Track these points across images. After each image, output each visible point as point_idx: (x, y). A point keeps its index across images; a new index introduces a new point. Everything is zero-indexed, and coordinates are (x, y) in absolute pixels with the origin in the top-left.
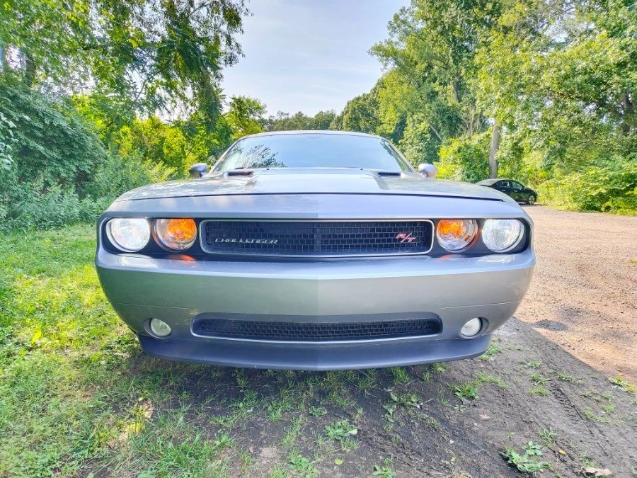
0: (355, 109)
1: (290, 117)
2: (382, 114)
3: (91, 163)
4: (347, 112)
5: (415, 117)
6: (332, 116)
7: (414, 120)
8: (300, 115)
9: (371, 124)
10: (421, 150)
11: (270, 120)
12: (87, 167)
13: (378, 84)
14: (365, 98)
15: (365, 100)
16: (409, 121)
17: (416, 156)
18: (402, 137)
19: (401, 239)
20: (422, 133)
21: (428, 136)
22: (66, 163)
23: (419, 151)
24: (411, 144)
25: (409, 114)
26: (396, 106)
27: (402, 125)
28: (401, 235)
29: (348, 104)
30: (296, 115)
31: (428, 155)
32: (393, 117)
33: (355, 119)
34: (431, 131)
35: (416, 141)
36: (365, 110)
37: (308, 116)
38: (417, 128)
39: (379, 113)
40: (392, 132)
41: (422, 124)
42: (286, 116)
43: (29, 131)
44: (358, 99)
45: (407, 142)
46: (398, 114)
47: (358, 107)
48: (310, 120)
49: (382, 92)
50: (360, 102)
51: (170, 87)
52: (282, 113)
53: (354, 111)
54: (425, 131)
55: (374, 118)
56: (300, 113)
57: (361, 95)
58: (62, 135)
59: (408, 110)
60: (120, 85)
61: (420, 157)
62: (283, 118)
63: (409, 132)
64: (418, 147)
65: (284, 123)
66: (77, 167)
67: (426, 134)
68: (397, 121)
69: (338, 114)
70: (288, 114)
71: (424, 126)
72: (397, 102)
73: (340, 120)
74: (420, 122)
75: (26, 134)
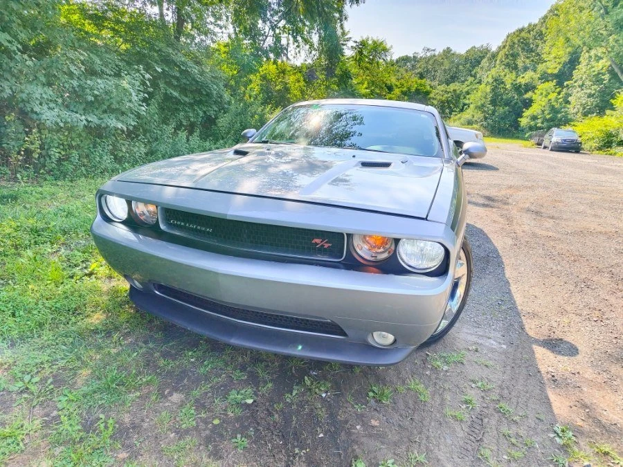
0: (514, 43)
1: (437, 53)
2: (547, 49)
3: (216, 109)
4: (504, 47)
5: (593, 52)
6: (487, 51)
7: (590, 57)
8: (448, 50)
9: (533, 61)
10: (594, 94)
11: (414, 56)
12: (212, 112)
13: (551, 11)
14: (531, 29)
15: (529, 32)
16: (584, 59)
17: (584, 102)
18: (570, 77)
19: (317, 244)
20: (599, 74)
21: (607, 77)
22: (196, 108)
23: (590, 96)
24: (581, 86)
25: (585, 48)
26: (568, 40)
27: (573, 62)
28: (318, 241)
29: (508, 37)
30: (444, 51)
31: (602, 101)
32: (561, 53)
33: (512, 55)
34: (611, 72)
35: (588, 83)
36: (527, 44)
37: (458, 52)
38: (592, 67)
39: (544, 49)
40: (556, 71)
41: (601, 61)
42: (433, 53)
43: (168, 80)
44: (521, 30)
45: (576, 84)
46: (569, 49)
47: (519, 41)
48: (460, 56)
49: (552, 23)
50: (523, 34)
51: (296, 32)
52: (428, 50)
53: (512, 47)
54: (603, 71)
55: (538, 55)
56: (448, 48)
57: (526, 26)
58: (194, 83)
59: (584, 44)
60: (252, 33)
61: (589, 104)
62: (428, 54)
63: (580, 72)
64: (589, 91)
65: (429, 60)
66: (205, 112)
67: (604, 75)
68: (566, 59)
69: (494, 49)
70: (434, 50)
71: (604, 64)
72: (569, 35)
73: (494, 56)
74: (598, 58)
75: (166, 83)
